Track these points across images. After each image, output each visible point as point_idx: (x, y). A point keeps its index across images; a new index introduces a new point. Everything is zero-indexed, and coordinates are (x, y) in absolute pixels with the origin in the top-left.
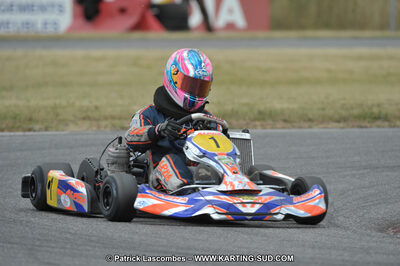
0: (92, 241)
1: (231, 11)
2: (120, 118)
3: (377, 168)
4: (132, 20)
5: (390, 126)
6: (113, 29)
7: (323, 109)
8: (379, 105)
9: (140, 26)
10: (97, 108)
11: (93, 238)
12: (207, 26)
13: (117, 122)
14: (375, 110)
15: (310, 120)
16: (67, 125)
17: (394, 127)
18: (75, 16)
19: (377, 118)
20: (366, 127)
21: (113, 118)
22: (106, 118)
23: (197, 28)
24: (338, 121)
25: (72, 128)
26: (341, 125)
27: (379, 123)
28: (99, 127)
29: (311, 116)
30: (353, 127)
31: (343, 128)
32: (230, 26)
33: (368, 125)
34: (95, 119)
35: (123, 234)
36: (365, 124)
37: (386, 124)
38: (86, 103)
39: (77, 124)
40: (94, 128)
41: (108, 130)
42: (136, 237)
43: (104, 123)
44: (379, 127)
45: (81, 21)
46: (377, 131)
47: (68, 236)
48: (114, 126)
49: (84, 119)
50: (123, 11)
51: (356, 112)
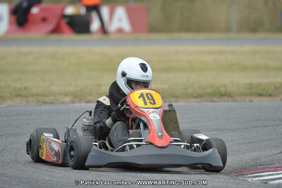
0: (23, 183)
1: (120, 20)
2: (42, 95)
3: (224, 130)
4: (51, 26)
5: (233, 101)
6: (37, 33)
7: (186, 89)
8: (225, 86)
9: (57, 30)
10: (26, 88)
11: (24, 181)
12: (103, 30)
13: (40, 98)
14: (223, 90)
15: (176, 97)
16: (5, 100)
17: (235, 101)
18: (10, 24)
19: (223, 95)
20: (215, 101)
21: (37, 95)
22: (32, 96)
23: (97, 32)
24: (196, 97)
25: (9, 102)
26: (198, 100)
27: (225, 98)
28: (27, 102)
29: (177, 94)
30: (207, 101)
31: (200, 102)
32: (120, 31)
33: (217, 100)
34: (24, 96)
35: (45, 178)
36: (215, 99)
37: (230, 99)
38: (18, 85)
39: (12, 99)
40: (24, 103)
41: (34, 104)
42: (54, 179)
43: (31, 99)
44: (225, 101)
45: (15, 27)
46: (223, 104)
47: (6, 179)
48: (38, 101)
49: (17, 96)
50: (44, 20)
51: (209, 91)
